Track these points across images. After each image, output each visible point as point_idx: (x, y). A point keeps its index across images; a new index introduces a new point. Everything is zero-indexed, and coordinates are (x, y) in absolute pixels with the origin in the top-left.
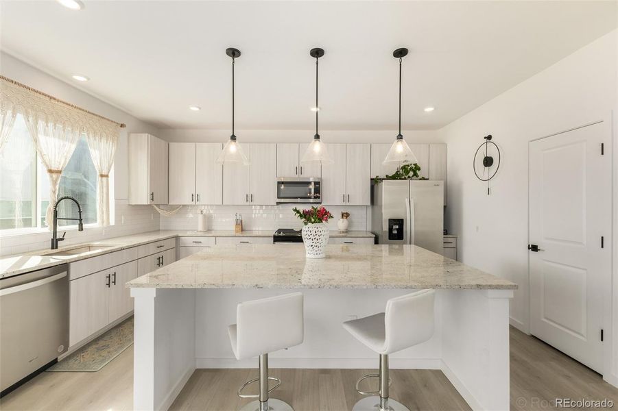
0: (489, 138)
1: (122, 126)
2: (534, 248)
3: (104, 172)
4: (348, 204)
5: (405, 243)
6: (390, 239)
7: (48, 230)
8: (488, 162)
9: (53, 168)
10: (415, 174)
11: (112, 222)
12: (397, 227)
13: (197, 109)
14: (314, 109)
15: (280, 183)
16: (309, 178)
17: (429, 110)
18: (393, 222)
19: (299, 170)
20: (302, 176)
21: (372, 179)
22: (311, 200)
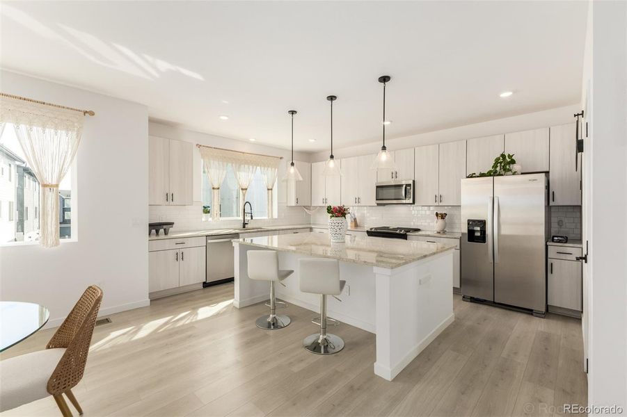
1: (281, 158)
3: (270, 187)
4: (441, 204)
6: (469, 241)
7: (241, 218)
9: (244, 188)
11: (275, 216)
12: (479, 229)
14: (387, 123)
15: (377, 187)
16: (402, 182)
17: (506, 95)
18: (471, 223)
19: (394, 175)
20: (396, 180)
22: (404, 202)
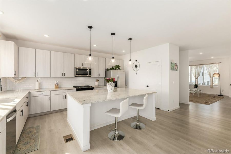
0: (136, 61)
2: (147, 86)
4: (99, 77)
5: (117, 88)
8: (136, 66)
10: (119, 68)
12: (115, 83)
13: (48, 36)
14: (95, 46)
15: (76, 69)
16: (87, 68)
17: (124, 51)
19: (83, 65)
20: (84, 67)
21: (106, 69)
22: (88, 76)
